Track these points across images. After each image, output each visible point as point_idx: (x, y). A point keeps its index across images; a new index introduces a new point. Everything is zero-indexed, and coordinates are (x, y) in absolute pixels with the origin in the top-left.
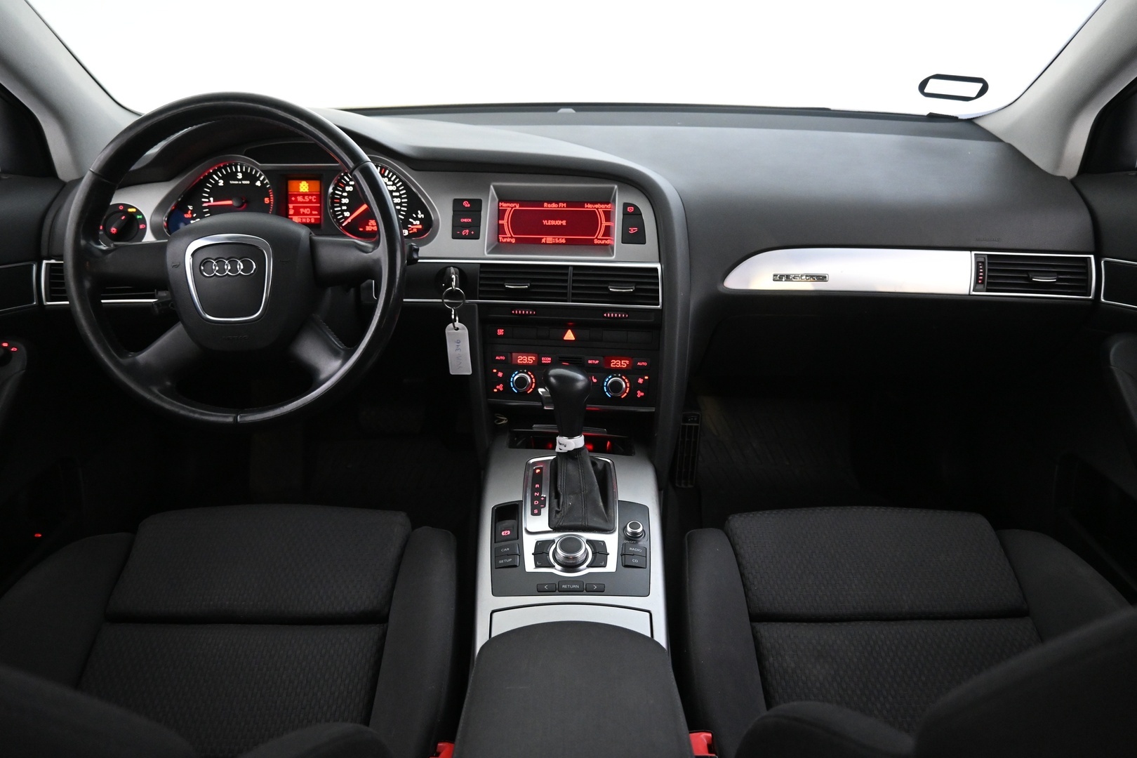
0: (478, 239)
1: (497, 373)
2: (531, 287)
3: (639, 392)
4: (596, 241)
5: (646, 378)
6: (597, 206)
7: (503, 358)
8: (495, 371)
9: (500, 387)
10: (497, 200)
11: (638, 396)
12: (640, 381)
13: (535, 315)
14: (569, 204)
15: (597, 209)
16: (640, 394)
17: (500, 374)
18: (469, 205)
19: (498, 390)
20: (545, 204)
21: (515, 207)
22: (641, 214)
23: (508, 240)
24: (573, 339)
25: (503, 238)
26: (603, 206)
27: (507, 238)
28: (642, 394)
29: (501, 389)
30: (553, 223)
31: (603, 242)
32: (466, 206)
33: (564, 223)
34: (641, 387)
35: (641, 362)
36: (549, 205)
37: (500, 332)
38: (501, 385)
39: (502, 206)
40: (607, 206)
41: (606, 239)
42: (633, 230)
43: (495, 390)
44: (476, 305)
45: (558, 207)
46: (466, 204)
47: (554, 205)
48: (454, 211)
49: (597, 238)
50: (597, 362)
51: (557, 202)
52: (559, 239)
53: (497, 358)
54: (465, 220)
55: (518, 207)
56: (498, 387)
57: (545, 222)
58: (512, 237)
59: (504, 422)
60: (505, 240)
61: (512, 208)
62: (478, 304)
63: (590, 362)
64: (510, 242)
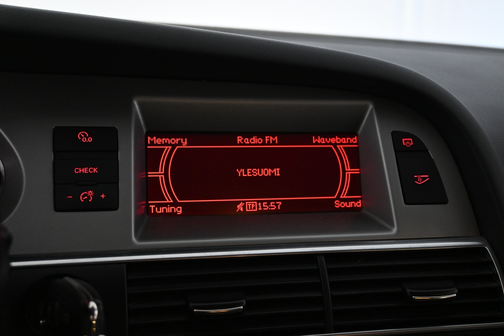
0: (116, 208)
4: (338, 205)
6: (333, 140)
10: (145, 130)
14: (284, 137)
15: (335, 145)
18: (90, 140)
20: (239, 139)
21: (180, 144)
22: (427, 151)
23: (169, 210)
25: (159, 206)
26: (344, 140)
27: (166, 205)
30: (256, 172)
31: (351, 205)
32: (84, 140)
33: (277, 172)
36: (247, 141)
39: (152, 143)
40: (352, 141)
41: (356, 200)
42: (421, 179)
45: (264, 144)
46: (85, 138)
47: (255, 140)
48: (55, 151)
49: (338, 198)
51: (261, 135)
52: (269, 202)
54: (85, 170)
55: (185, 145)
57: (241, 172)
58: (175, 204)
60: (162, 210)
61: (174, 146)
64: (173, 214)
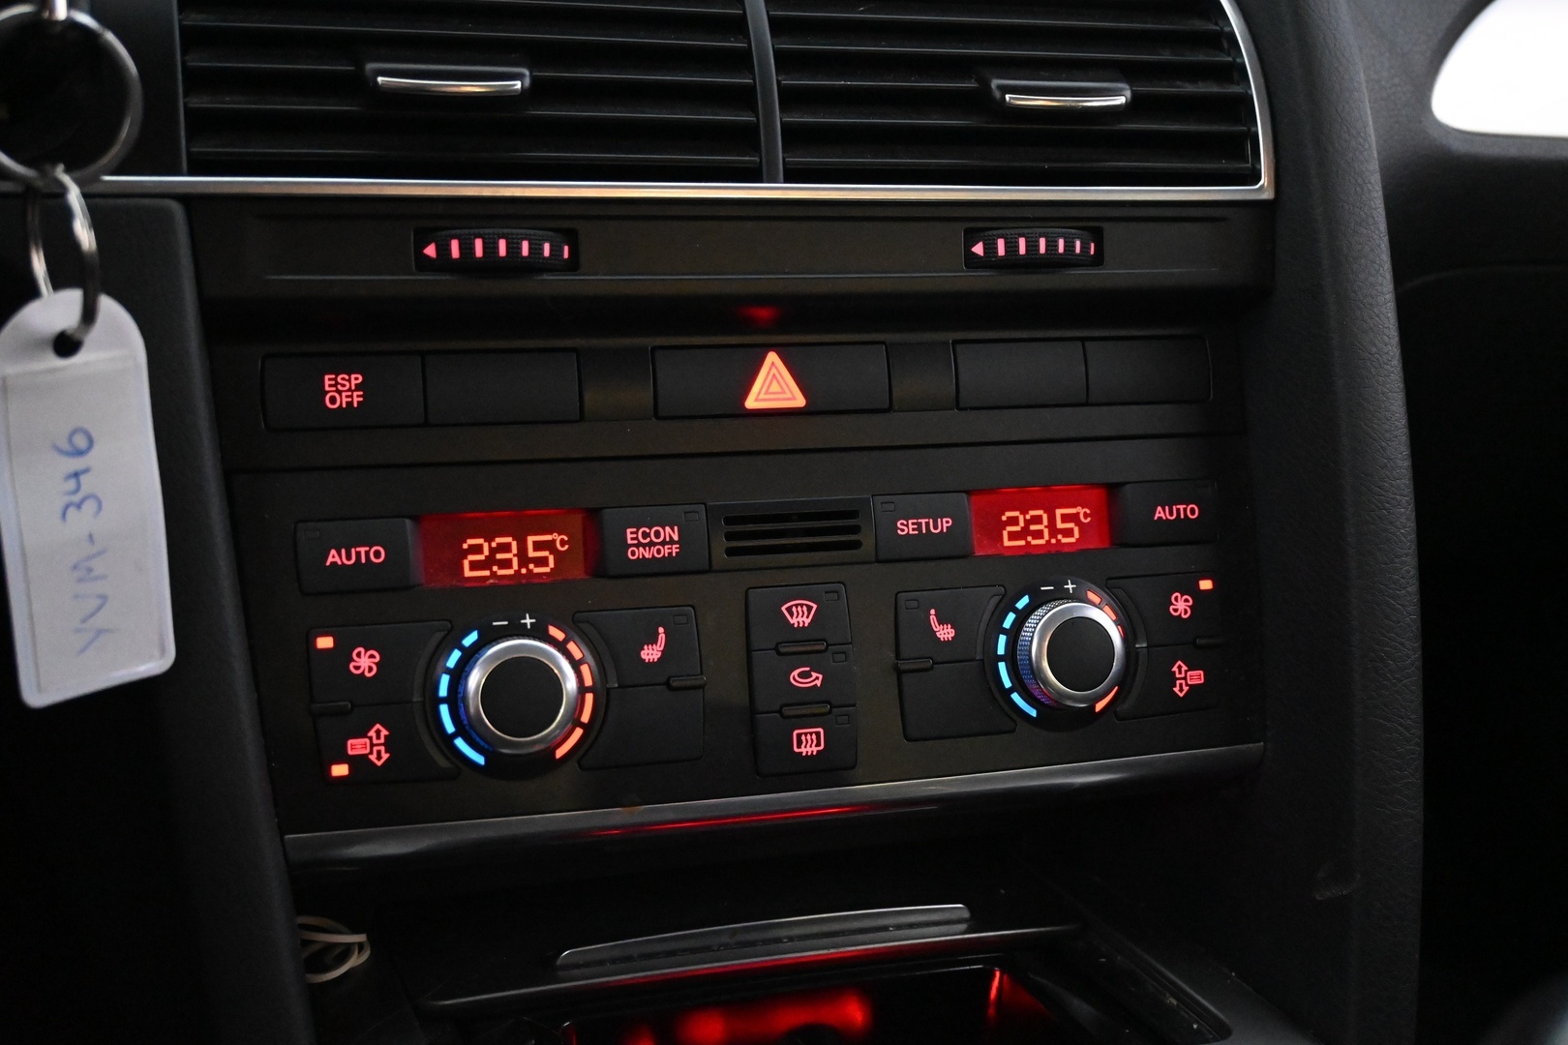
1: (342, 654)
2: (538, 91)
3: (1179, 668)
5: (1206, 585)
7: (375, 554)
8: (325, 642)
9: (371, 745)
11: (1180, 690)
12: (1181, 605)
13: (573, 265)
16: (1187, 678)
17: (365, 662)
19: (358, 763)
24: (800, 401)
28: (1197, 677)
29: (380, 757)
34: (1186, 641)
35: (1169, 503)
37: (343, 390)
38: (379, 732)
43: (340, 770)
44: (176, 208)
50: (945, 523)
53: (333, 557)
56: (356, 746)
59: (355, 961)
62: (190, 200)
63: (906, 528)
